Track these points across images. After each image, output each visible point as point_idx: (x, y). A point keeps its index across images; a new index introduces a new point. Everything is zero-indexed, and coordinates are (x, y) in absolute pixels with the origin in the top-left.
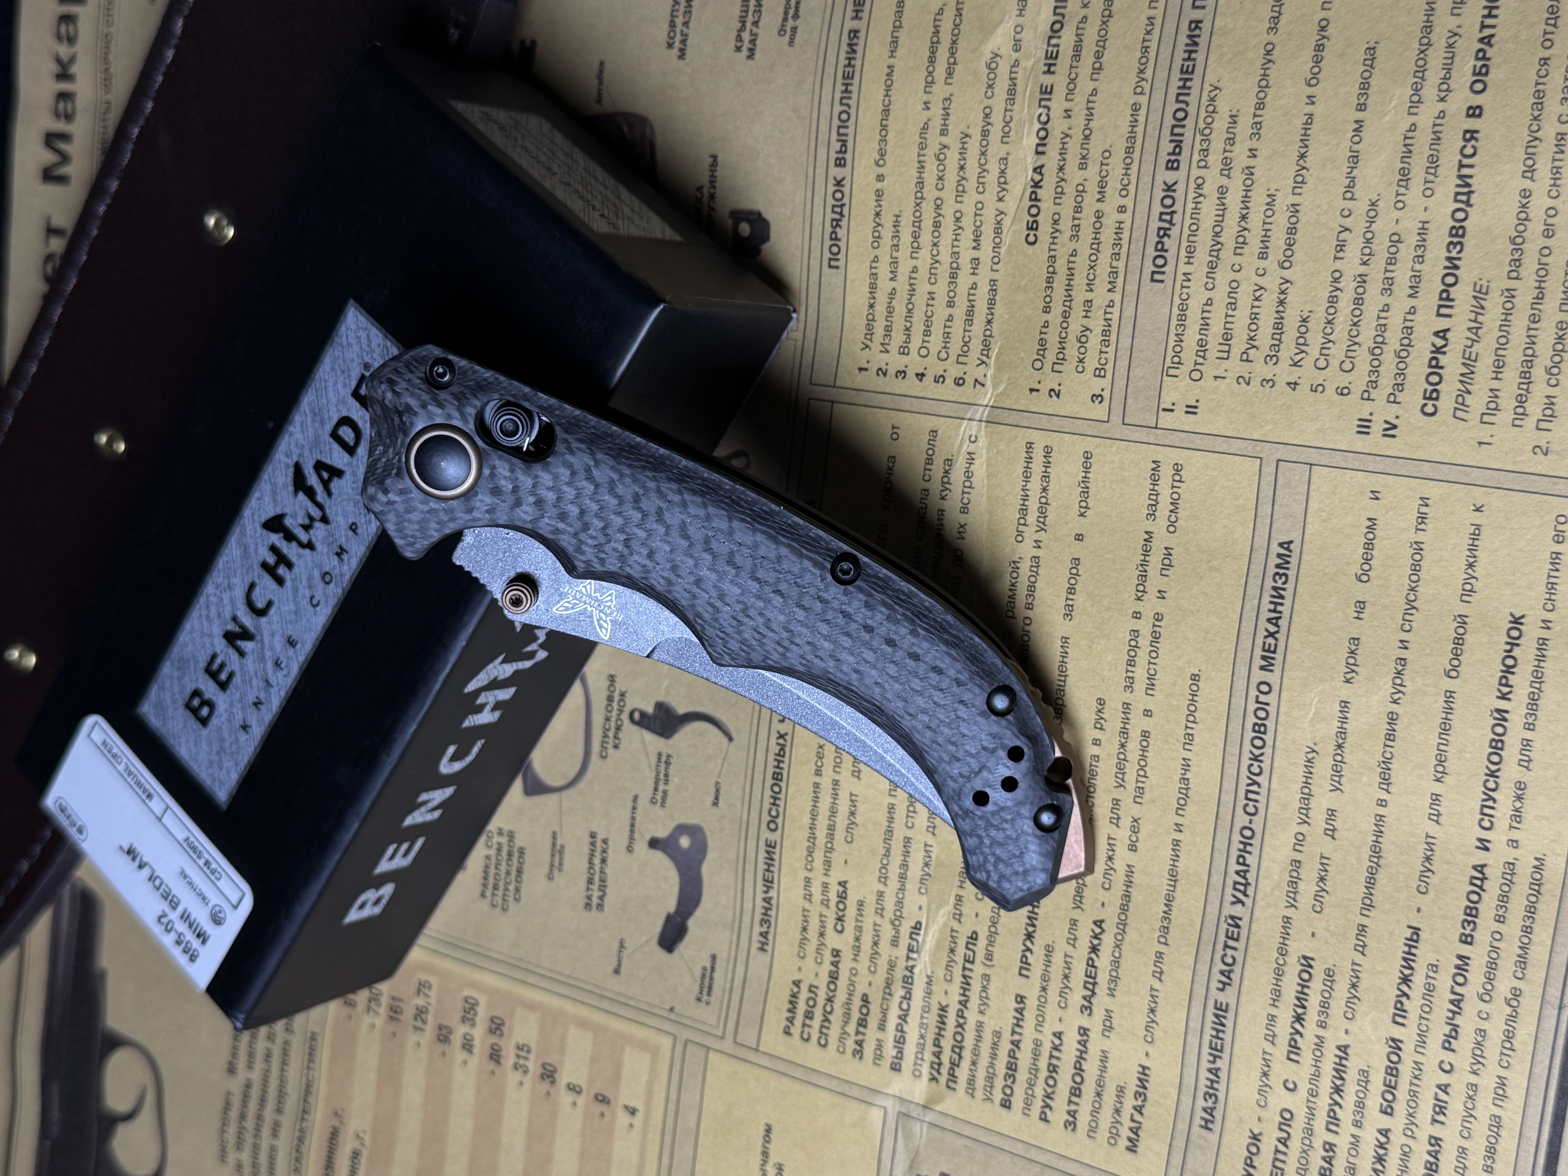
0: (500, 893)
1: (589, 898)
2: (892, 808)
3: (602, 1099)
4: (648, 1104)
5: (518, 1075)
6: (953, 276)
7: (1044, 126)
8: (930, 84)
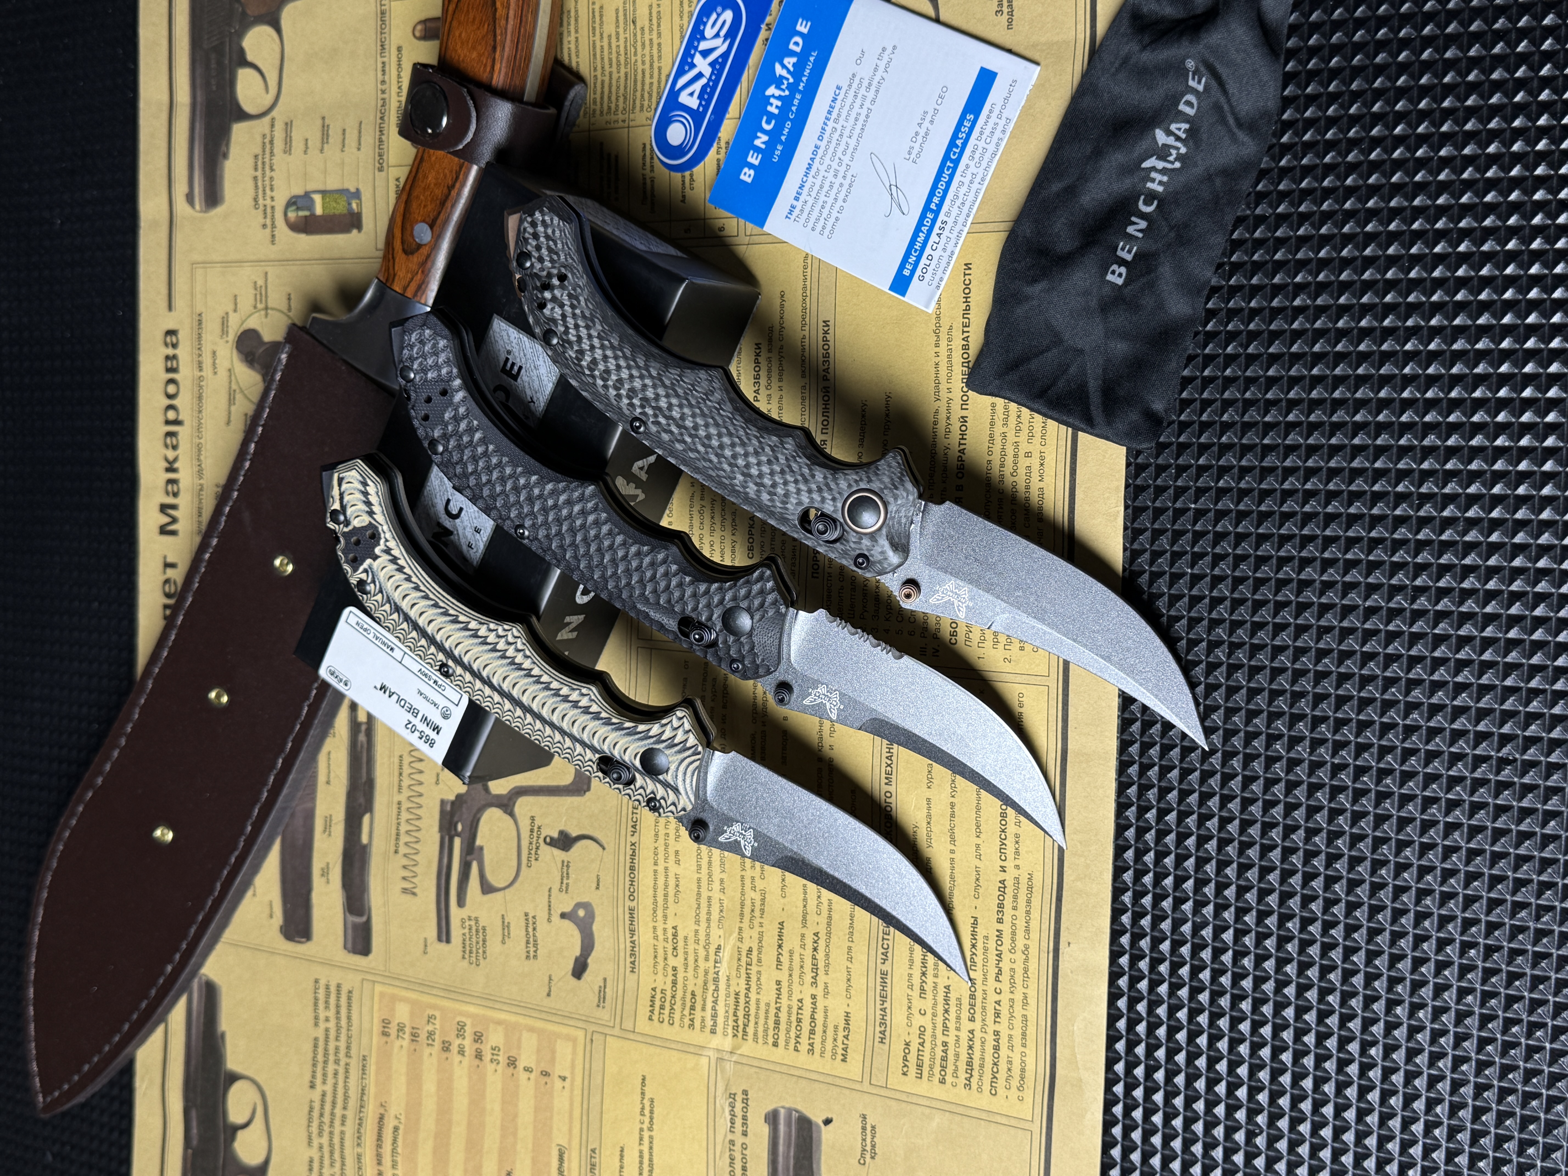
0: (476, 954)
1: (528, 952)
2: (699, 880)
3: (545, 1074)
4: (572, 1073)
5: (494, 1065)
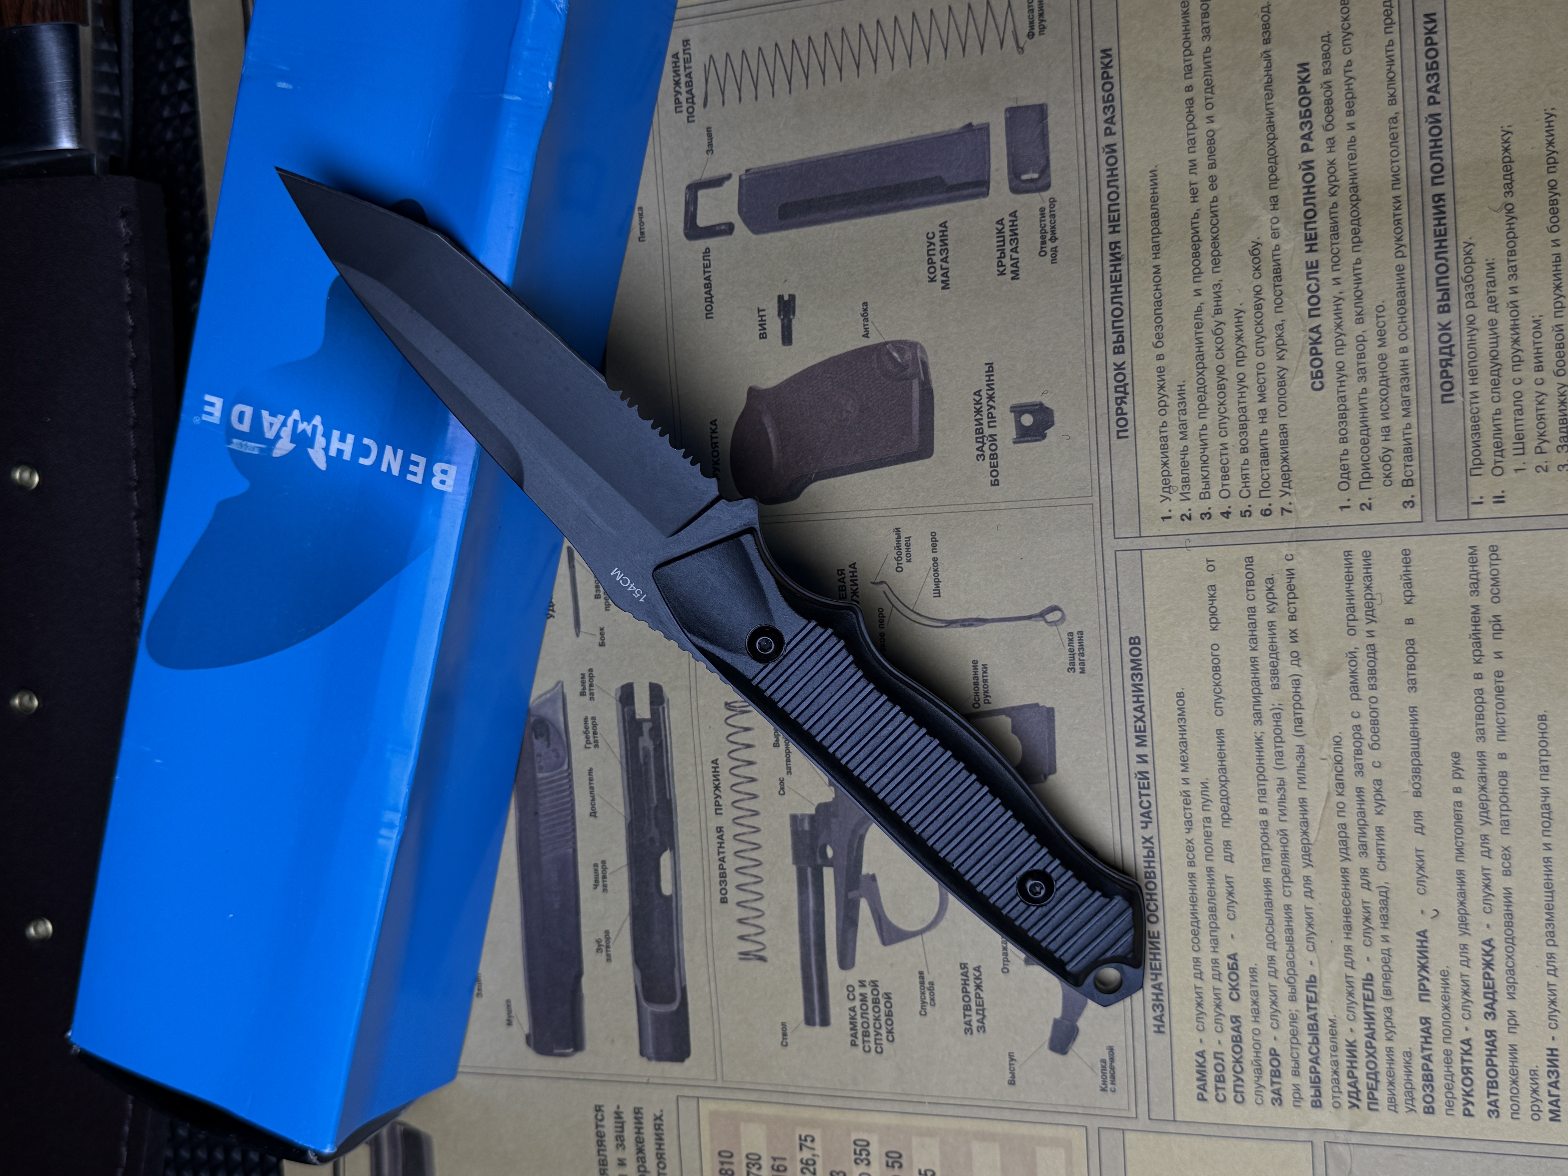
0: (872, 1038)
1: (968, 1023)
2: (1267, 882)
6: (1243, 427)
7: (1314, 294)
8: (1197, 274)
